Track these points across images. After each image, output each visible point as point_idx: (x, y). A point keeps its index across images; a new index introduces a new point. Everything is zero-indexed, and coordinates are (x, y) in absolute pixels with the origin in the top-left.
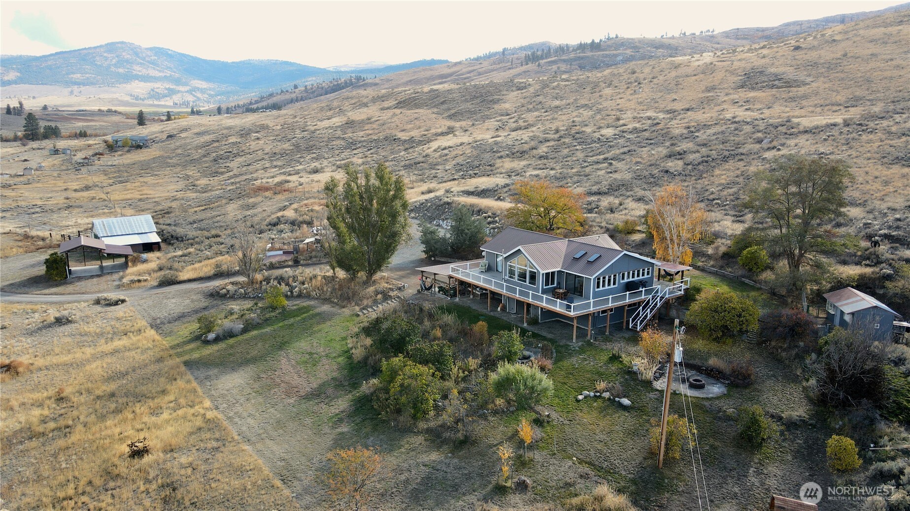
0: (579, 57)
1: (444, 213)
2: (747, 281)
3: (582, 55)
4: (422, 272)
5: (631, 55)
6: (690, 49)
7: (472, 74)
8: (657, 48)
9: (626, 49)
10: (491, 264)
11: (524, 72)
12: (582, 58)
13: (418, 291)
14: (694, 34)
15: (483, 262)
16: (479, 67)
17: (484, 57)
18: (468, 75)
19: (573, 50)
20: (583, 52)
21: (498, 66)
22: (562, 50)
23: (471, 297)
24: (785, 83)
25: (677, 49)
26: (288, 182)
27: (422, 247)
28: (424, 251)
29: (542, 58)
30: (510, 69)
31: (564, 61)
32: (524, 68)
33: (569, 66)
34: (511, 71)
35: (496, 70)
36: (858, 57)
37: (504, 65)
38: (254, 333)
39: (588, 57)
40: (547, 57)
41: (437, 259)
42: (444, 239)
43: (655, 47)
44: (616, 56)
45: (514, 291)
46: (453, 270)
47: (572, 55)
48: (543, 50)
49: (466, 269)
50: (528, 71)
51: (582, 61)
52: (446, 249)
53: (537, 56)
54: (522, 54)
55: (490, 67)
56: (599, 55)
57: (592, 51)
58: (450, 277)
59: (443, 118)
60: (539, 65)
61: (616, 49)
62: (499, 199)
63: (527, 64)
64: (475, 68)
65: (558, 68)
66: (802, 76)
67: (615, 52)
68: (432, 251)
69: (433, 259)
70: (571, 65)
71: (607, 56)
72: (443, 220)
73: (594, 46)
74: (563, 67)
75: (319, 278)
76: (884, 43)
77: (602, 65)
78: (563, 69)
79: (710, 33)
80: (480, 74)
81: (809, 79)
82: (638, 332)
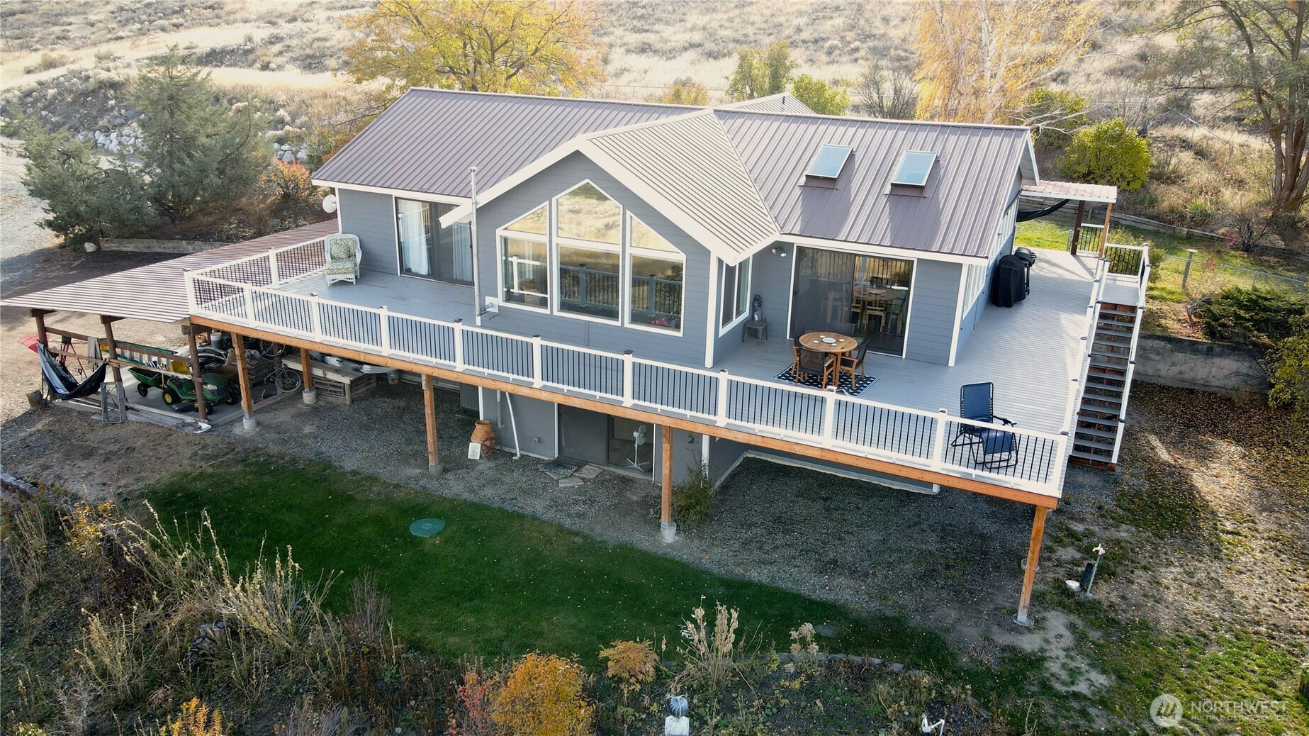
1: (104, 111)
4: (39, 314)
10: (375, 246)
13: (36, 399)
15: (335, 239)
23: (308, 397)
27: (40, 211)
28: (50, 224)
41: (107, 246)
42: (121, 178)
45: (519, 359)
46: (205, 292)
49: (268, 281)
52: (137, 210)
58: (194, 329)
62: (267, 68)
68: (77, 218)
69: (89, 247)
72: (106, 131)
82: (1111, 468)
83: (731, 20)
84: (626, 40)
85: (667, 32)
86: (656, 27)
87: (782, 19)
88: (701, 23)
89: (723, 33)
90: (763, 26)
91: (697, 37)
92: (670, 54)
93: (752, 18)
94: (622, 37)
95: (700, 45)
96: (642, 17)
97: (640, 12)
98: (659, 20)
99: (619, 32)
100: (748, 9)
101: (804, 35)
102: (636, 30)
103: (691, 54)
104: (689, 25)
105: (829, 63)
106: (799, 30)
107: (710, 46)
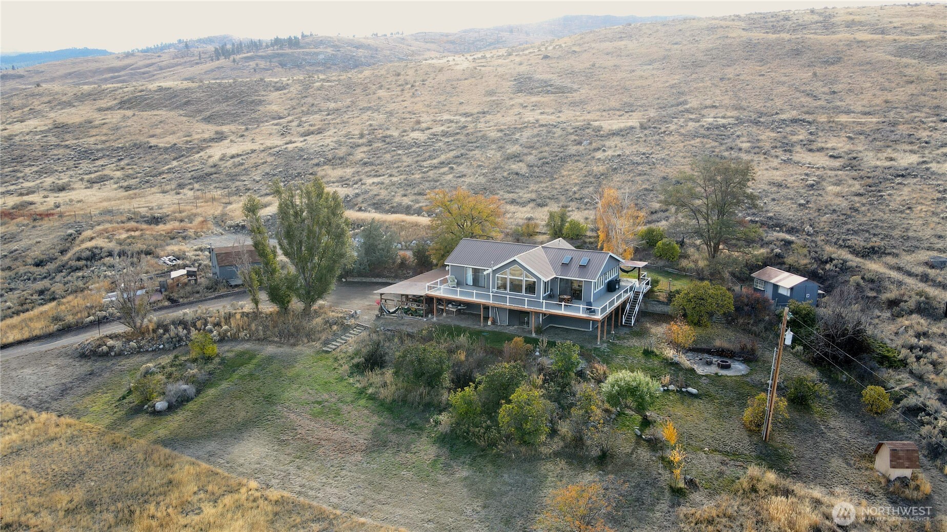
0: (278, 54)
2: (670, 270)
3: (280, 51)
4: (381, 294)
5: (333, 54)
6: (389, 50)
7: (151, 69)
8: (357, 48)
9: (326, 48)
10: (459, 279)
11: (218, 68)
12: (282, 55)
13: (377, 316)
14: (385, 35)
16: (158, 60)
17: (155, 48)
18: (147, 69)
19: (267, 46)
20: (281, 48)
21: (182, 60)
22: (255, 45)
24: (557, 88)
25: (377, 50)
26: (32, 203)
29: (233, 53)
30: (197, 63)
31: (262, 57)
32: (216, 63)
33: (268, 64)
34: (201, 67)
35: (180, 65)
36: (605, 68)
37: (189, 59)
38: (211, 392)
39: (287, 54)
40: (238, 53)
41: (349, 279)
43: (355, 47)
44: (317, 54)
47: (270, 51)
48: (233, 44)
50: (222, 67)
51: (281, 59)
53: (227, 51)
54: (211, 48)
55: (172, 61)
56: (299, 52)
57: (290, 48)
59: (197, 121)
60: (234, 61)
61: (315, 47)
62: (360, 210)
63: (218, 59)
64: (153, 61)
65: (257, 65)
66: (567, 83)
67: (315, 50)
69: (344, 280)
70: (270, 62)
71: (308, 54)
73: (293, 43)
74: (262, 64)
75: (238, 316)
76: (618, 56)
77: (304, 63)
78: (262, 66)
79: (400, 36)
80: (161, 69)
81: (575, 86)
82: (632, 327)
83: (547, 187)
84: (505, 197)
85: (521, 193)
86: (517, 191)
87: (568, 187)
88: (535, 189)
89: (545, 193)
90: (561, 190)
91: (534, 196)
92: (523, 204)
93: (557, 186)
94: (502, 196)
95: (534, 200)
96: (510, 186)
97: (510, 183)
98: (517, 187)
99: (501, 193)
100: (555, 182)
101: (577, 196)
102: (509, 192)
103: (532, 205)
104: (530, 189)
105: (585, 209)
106: (575, 193)
107: (539, 201)
